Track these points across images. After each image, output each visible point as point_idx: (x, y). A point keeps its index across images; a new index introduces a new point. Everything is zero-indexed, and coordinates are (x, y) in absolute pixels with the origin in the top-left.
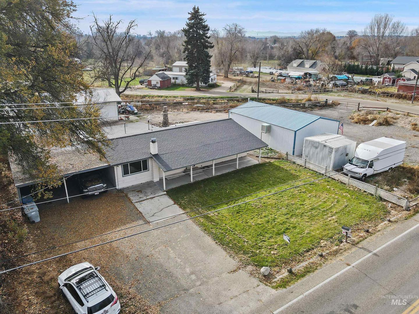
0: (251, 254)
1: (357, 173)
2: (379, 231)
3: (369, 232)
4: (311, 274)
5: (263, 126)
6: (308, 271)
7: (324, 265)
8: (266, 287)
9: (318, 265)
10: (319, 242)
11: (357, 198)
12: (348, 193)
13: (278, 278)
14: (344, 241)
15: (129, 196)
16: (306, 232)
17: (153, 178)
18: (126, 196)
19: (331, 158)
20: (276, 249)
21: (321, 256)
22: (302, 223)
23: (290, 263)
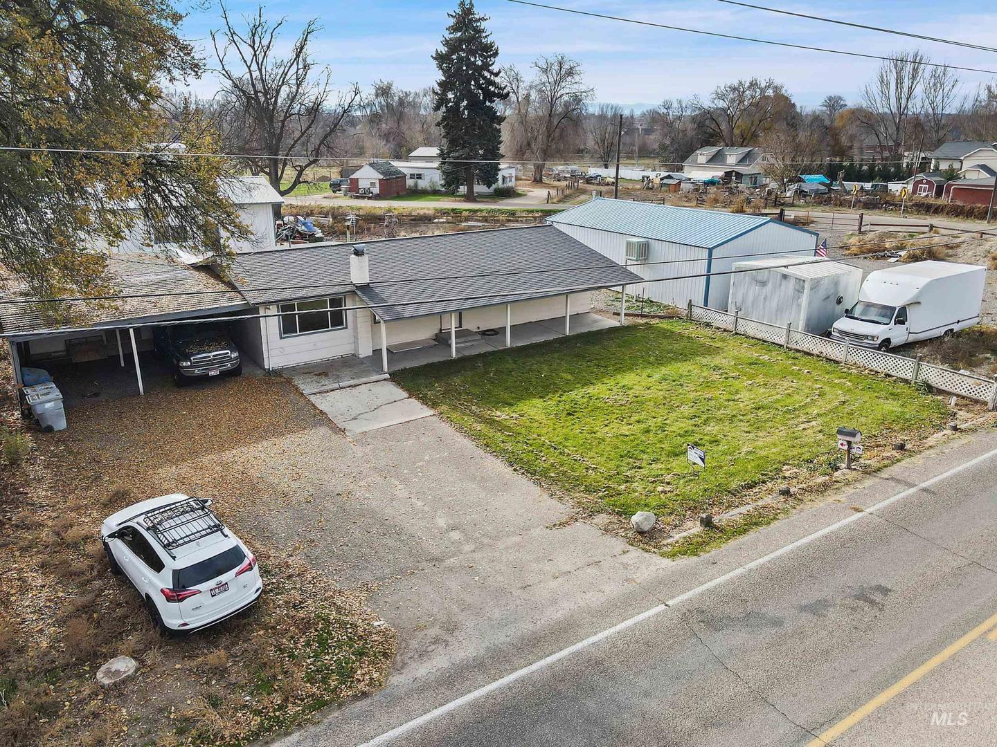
0: (605, 491)
1: (867, 337)
2: (931, 447)
3: (905, 450)
4: (761, 528)
5: (628, 244)
6: (751, 523)
7: (794, 511)
8: (646, 555)
9: (778, 511)
10: (779, 470)
11: (869, 388)
12: (845, 378)
13: (677, 537)
14: (844, 465)
15: (296, 383)
16: (745, 449)
17: (356, 348)
18: (289, 382)
19: (799, 306)
20: (669, 483)
21: (786, 493)
22: (733, 435)
23: (707, 509)
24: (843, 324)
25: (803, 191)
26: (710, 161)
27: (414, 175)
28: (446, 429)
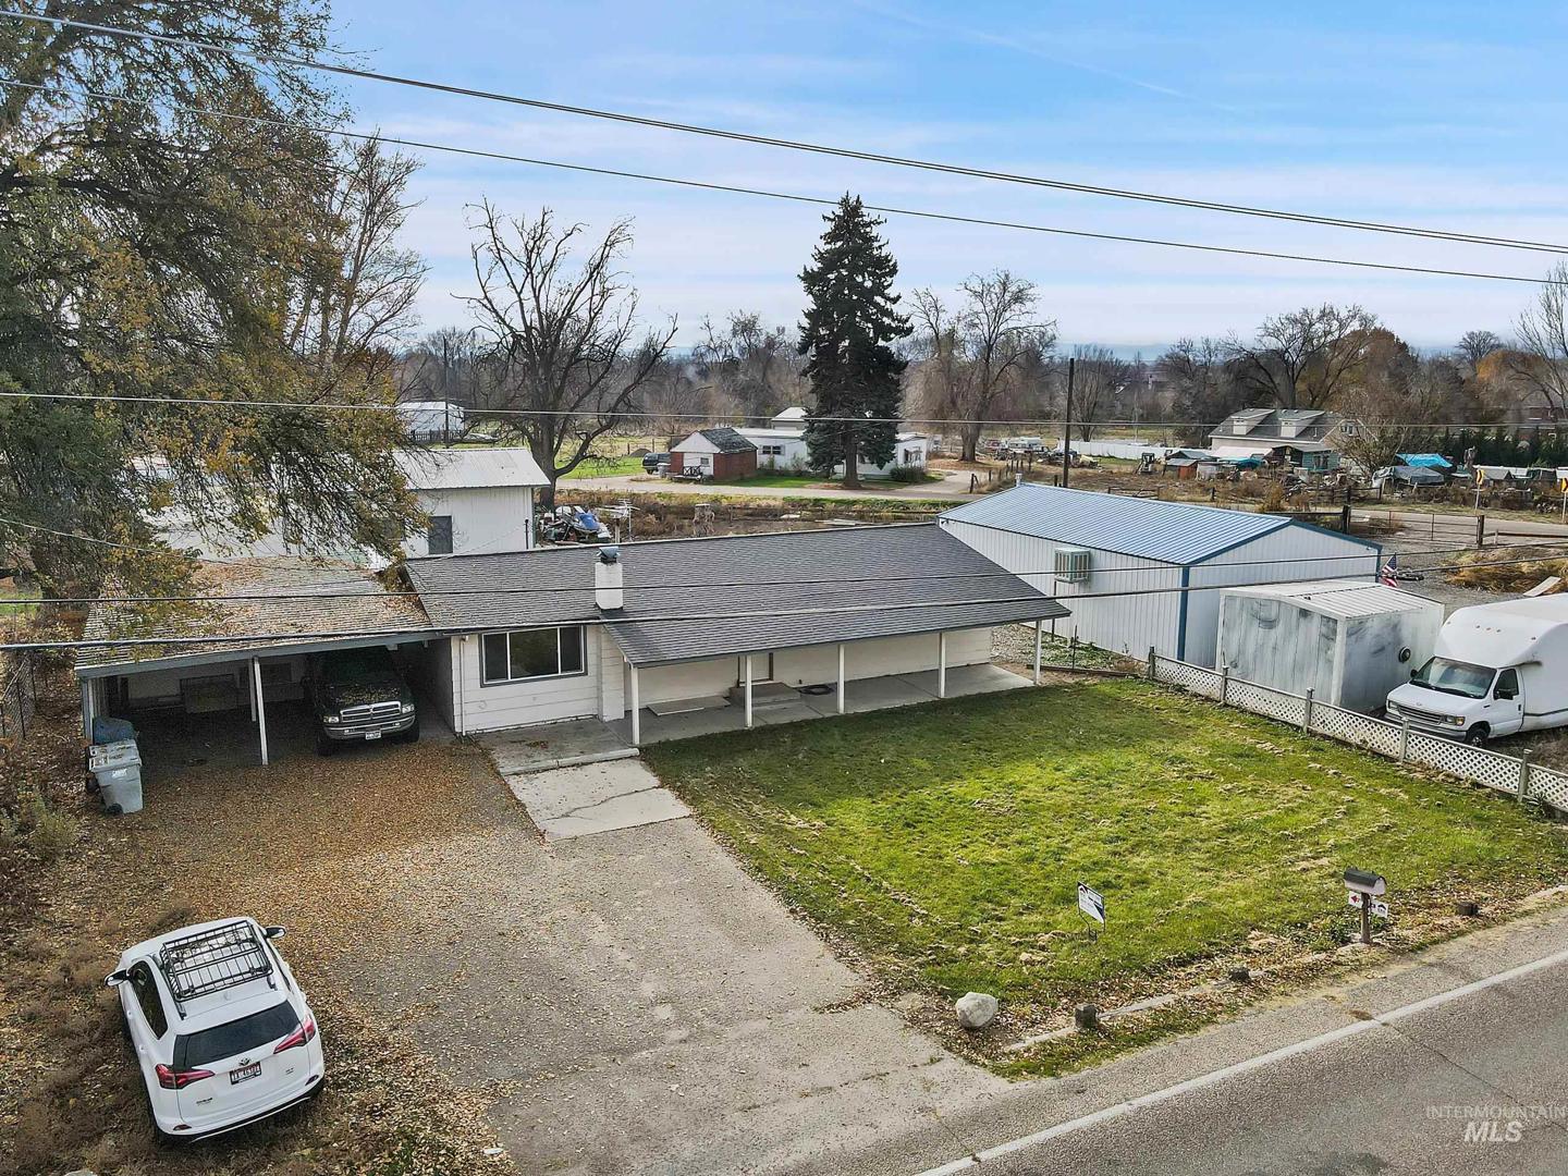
0: (930, 955)
1: (1444, 718)
2: (1526, 913)
3: (1478, 916)
4: (1180, 1036)
6: (1167, 1025)
7: (1248, 1010)
8: (969, 1068)
9: (1220, 1008)
10: (1242, 937)
11: (1439, 805)
12: (1399, 787)
13: (1029, 1041)
14: (1358, 936)
15: (495, 757)
16: (1190, 898)
17: (600, 707)
18: (485, 754)
19: (1330, 662)
20: (1043, 948)
21: (1241, 977)
22: (1177, 872)
23: (1097, 996)
24: (1405, 695)
25: (1399, 479)
26: (1254, 431)
27: (769, 448)
28: (703, 839)
